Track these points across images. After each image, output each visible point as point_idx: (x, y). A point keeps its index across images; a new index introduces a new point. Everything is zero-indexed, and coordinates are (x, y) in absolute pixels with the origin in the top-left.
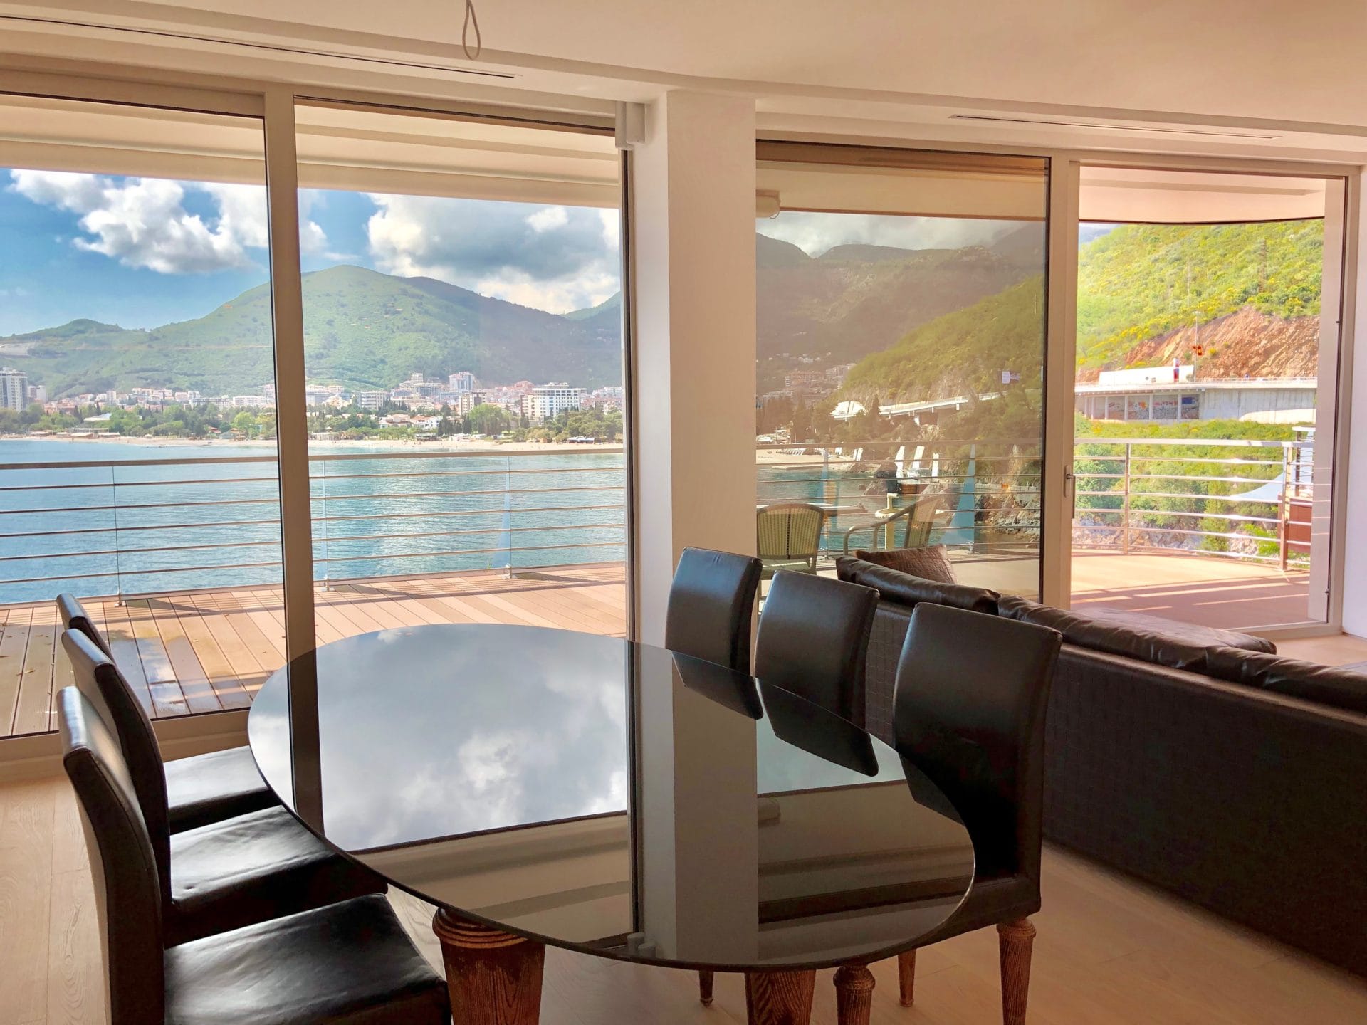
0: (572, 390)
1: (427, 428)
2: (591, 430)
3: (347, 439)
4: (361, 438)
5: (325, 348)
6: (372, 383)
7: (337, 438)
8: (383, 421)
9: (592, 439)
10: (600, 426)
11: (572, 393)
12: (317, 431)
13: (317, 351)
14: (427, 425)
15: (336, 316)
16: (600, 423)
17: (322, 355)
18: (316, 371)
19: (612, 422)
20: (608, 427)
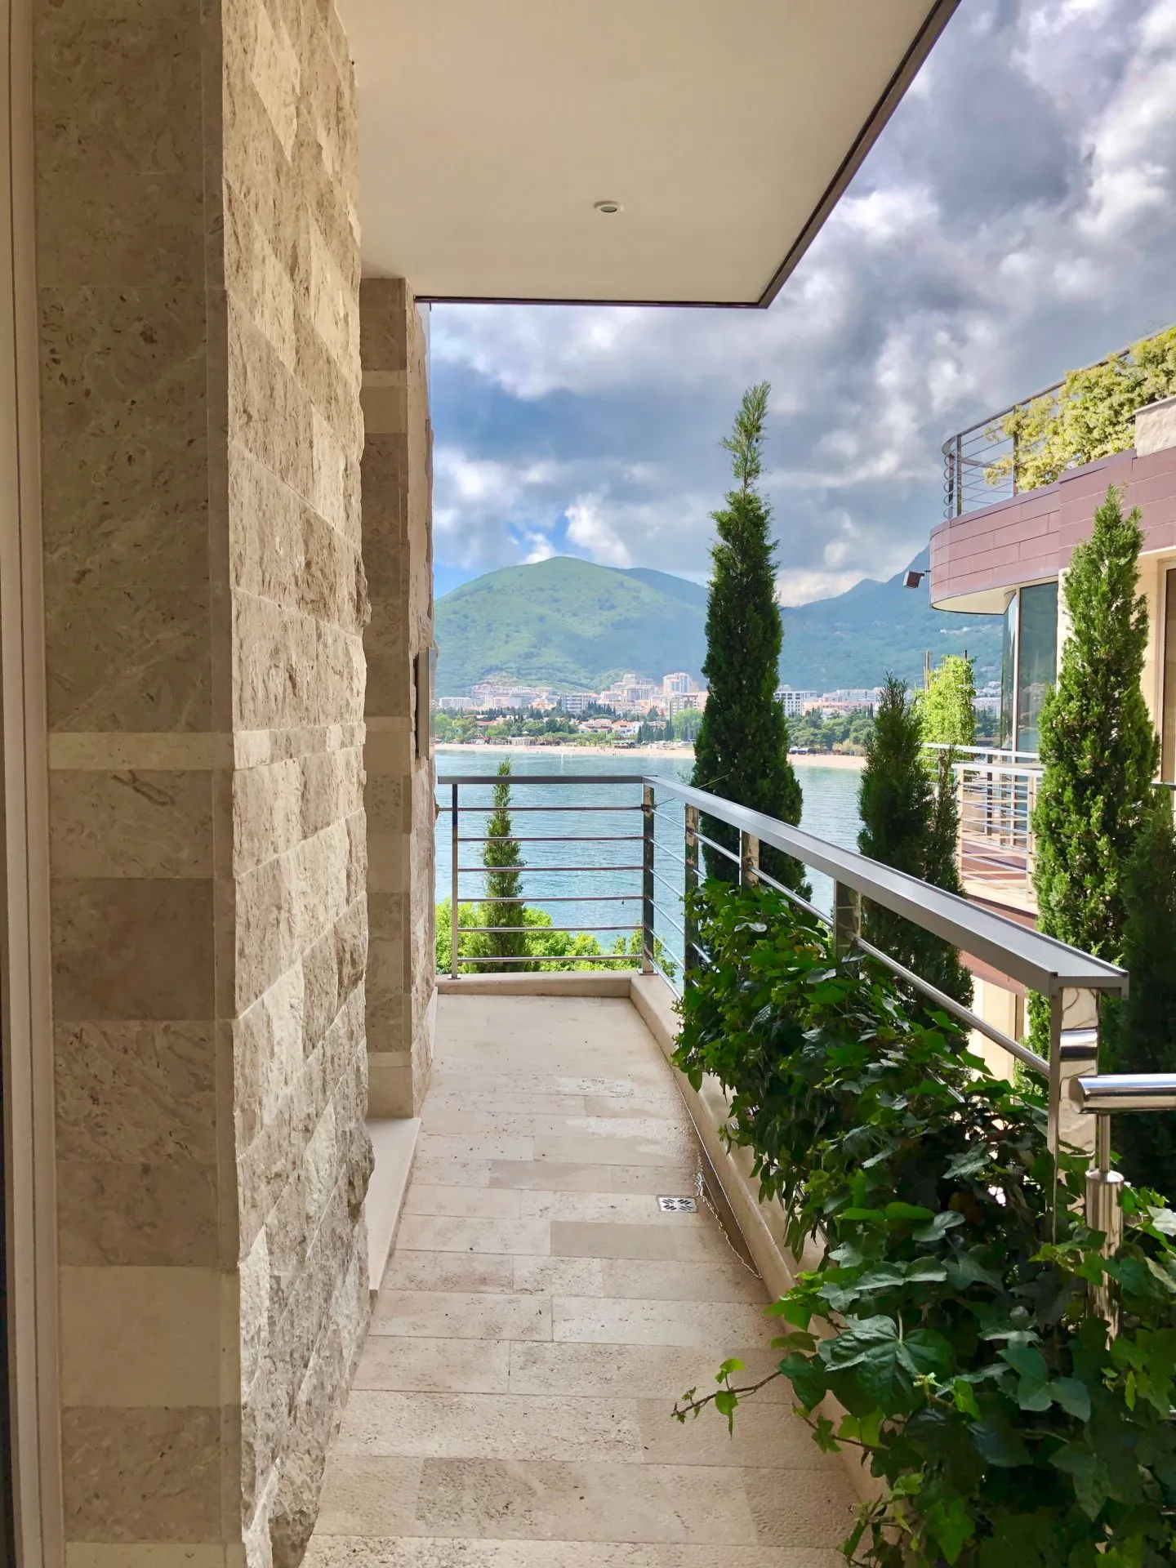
0: (794, 693)
1: (629, 734)
2: (805, 738)
3: (543, 744)
4: (558, 744)
5: (535, 646)
6: (581, 685)
7: (532, 743)
8: (583, 726)
9: (806, 749)
10: (815, 735)
11: (794, 697)
12: (513, 736)
13: (527, 650)
14: (628, 731)
15: (549, 612)
16: (816, 731)
17: (532, 653)
18: (524, 672)
19: (830, 729)
20: (825, 736)
